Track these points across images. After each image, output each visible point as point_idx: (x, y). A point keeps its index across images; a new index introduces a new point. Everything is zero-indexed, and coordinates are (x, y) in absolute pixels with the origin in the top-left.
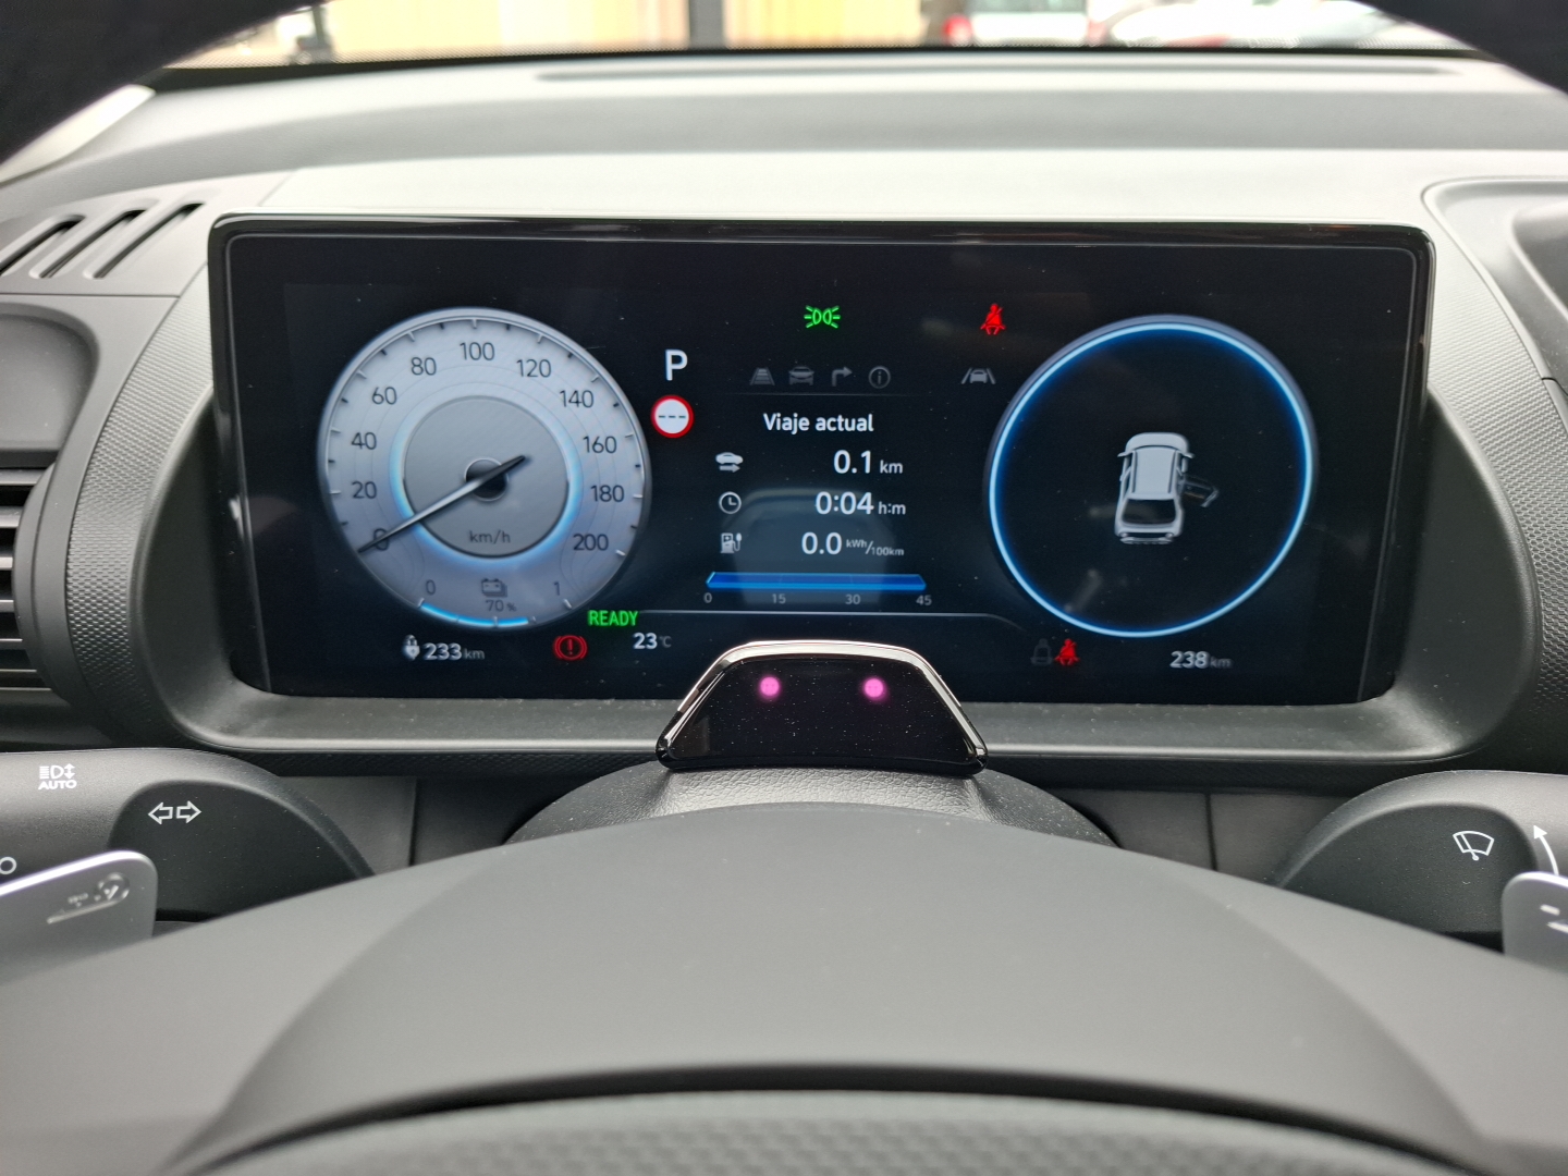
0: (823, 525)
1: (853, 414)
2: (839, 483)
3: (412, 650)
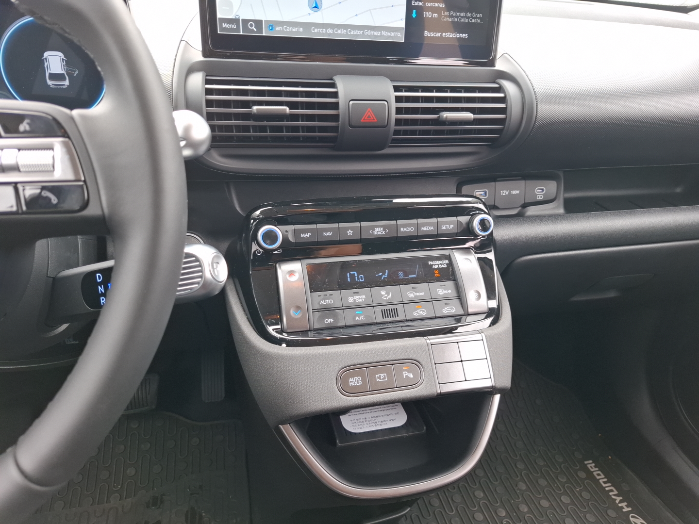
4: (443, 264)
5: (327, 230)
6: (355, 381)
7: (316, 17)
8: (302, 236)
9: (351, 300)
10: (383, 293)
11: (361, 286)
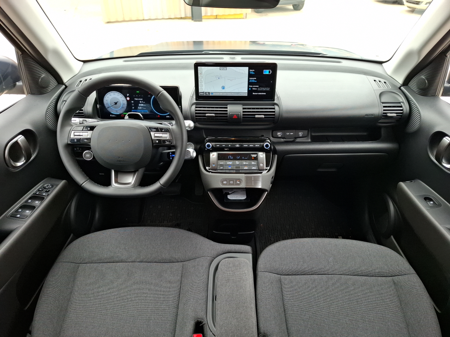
0: (140, 107)
1: (141, 98)
2: (140, 103)
3: (111, 116)
4: (255, 156)
5: (224, 145)
6: (225, 182)
7: (223, 91)
8: (217, 146)
9: (228, 163)
10: (237, 162)
11: (231, 160)
